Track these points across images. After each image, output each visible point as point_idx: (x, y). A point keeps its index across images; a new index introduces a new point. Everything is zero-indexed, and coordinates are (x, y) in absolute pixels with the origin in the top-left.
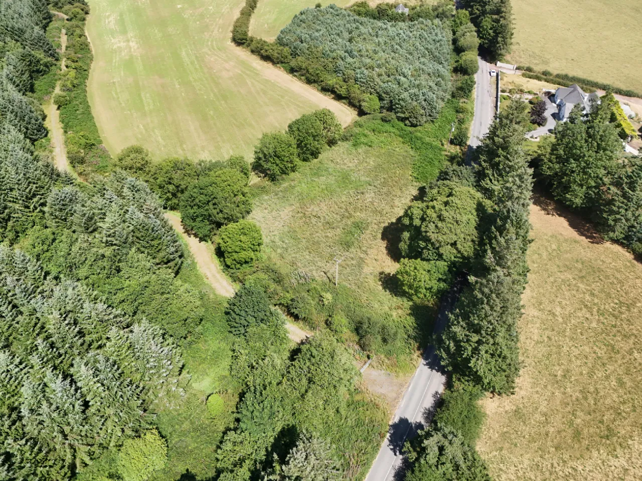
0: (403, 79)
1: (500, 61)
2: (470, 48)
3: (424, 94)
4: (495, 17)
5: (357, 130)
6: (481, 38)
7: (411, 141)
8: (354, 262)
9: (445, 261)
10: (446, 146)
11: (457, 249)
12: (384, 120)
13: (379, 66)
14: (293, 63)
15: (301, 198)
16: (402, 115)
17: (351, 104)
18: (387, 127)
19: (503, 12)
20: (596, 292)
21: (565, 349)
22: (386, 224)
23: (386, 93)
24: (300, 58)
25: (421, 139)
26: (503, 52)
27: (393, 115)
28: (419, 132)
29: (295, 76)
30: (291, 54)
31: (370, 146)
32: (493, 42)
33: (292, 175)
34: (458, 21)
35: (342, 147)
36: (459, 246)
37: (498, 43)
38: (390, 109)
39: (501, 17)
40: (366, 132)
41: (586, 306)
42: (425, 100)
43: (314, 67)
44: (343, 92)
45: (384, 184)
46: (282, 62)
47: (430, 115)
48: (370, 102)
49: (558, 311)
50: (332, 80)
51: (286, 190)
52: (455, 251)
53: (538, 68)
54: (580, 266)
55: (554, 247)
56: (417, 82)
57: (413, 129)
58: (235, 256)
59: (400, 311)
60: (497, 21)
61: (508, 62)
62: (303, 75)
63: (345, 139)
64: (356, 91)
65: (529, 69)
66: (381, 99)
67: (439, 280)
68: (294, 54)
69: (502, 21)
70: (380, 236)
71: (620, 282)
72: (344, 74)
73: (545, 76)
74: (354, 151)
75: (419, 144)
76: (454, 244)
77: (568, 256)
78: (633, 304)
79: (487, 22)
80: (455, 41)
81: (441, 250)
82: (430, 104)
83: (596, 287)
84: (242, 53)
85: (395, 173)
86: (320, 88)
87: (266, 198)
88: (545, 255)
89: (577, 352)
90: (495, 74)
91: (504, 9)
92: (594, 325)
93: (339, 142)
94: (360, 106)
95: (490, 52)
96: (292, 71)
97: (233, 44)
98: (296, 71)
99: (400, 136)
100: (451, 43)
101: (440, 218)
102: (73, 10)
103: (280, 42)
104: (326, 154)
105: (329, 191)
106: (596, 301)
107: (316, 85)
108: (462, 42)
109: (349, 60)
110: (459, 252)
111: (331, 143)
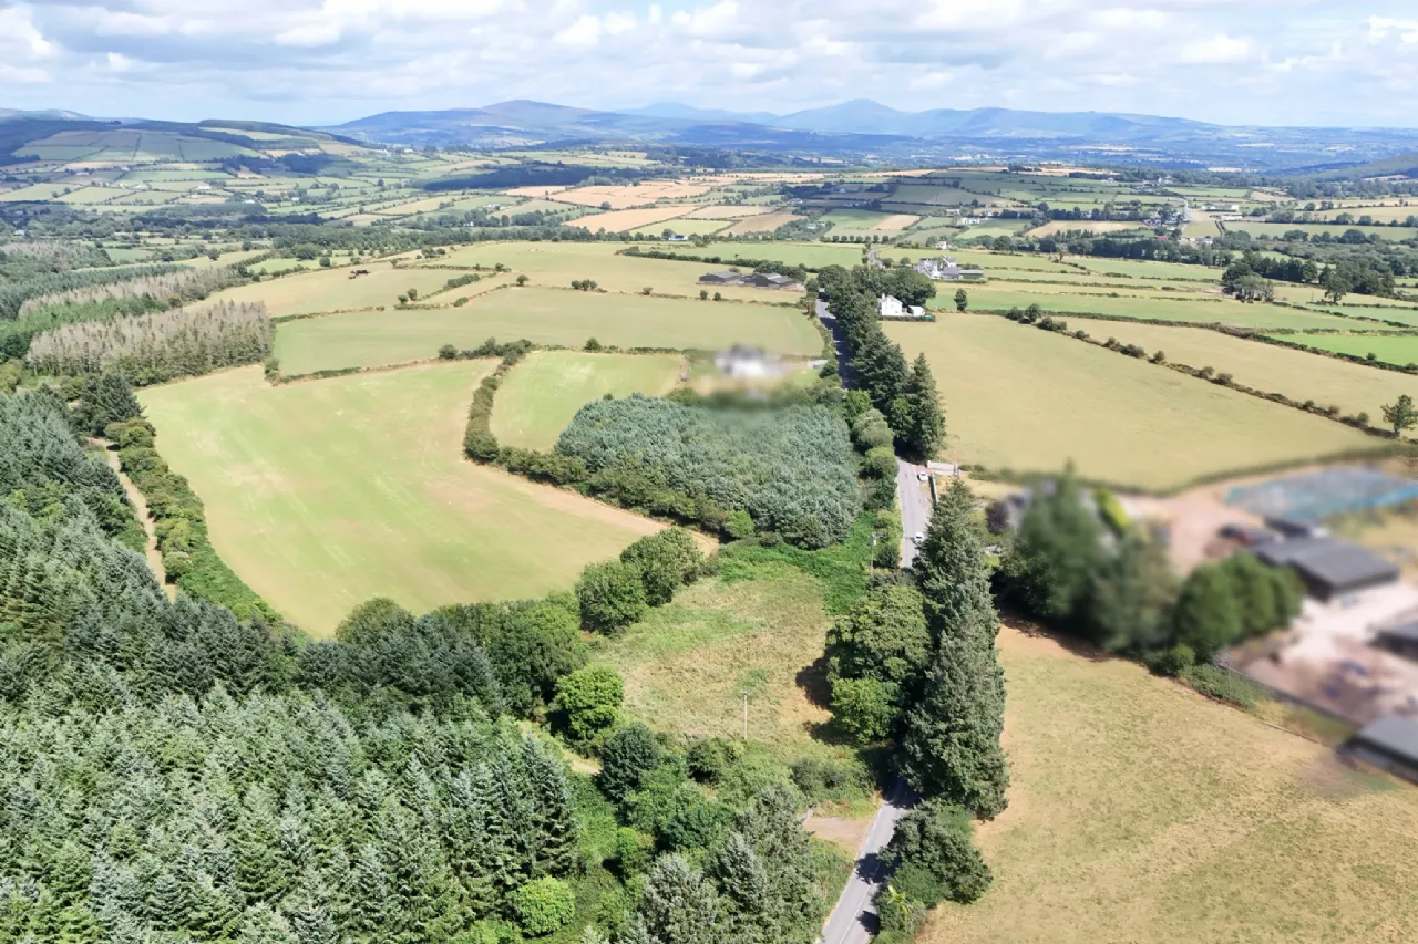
0: (783, 485)
1: (931, 459)
2: (880, 443)
3: (821, 503)
4: (910, 396)
5: (724, 560)
6: (895, 428)
7: (815, 567)
8: (764, 715)
9: (895, 681)
10: (867, 571)
11: (906, 658)
12: (766, 545)
13: (742, 472)
14: (595, 479)
15: (660, 653)
16: (793, 535)
17: (706, 529)
18: (771, 553)
19: (921, 389)
20: (1102, 709)
21: (1068, 767)
22: (800, 670)
23: (763, 506)
24: (605, 471)
25: (828, 562)
26: (933, 445)
27: (777, 536)
28: (822, 554)
29: (600, 499)
30: (588, 467)
31: (751, 579)
32: (916, 432)
33: (634, 626)
34: (854, 409)
35: (706, 585)
36: (909, 654)
37: (923, 433)
38: (772, 528)
39: (922, 396)
40: (739, 562)
41: (1090, 724)
42: (825, 510)
43: (632, 482)
44: (691, 513)
45: (785, 622)
46: (572, 481)
47: (835, 533)
48: (739, 521)
49: (1054, 733)
50: (668, 498)
51: (632, 644)
52: (904, 662)
53: (992, 466)
54: (1078, 685)
55: (1042, 669)
56: (808, 488)
57: (813, 552)
58: (590, 713)
59: (843, 761)
60: (916, 402)
61: (944, 461)
62: (613, 497)
63: (709, 573)
64: (712, 510)
65: (979, 468)
66: (754, 515)
67: (891, 703)
68: (593, 467)
69: (924, 402)
70: (793, 683)
71: (1131, 696)
72: (687, 487)
73: (1005, 476)
74: (726, 587)
75: (826, 570)
76: (901, 653)
77: (1063, 677)
78: (1151, 716)
79: (900, 404)
80: (854, 437)
81: (888, 663)
82: (833, 516)
83: (1101, 705)
84: (493, 475)
85: (798, 608)
86: (647, 512)
87: (601, 657)
88: (1031, 679)
89: (1082, 769)
90: (926, 478)
91: (921, 384)
92: (1102, 740)
93: (701, 579)
94: (722, 529)
95: (913, 447)
96: (593, 491)
97: (470, 463)
98: (601, 491)
99: (794, 564)
100: (848, 438)
101: (878, 622)
102: (129, 430)
103: (565, 450)
104: (682, 596)
105: (701, 639)
106: (1102, 717)
107: (639, 508)
108: (866, 435)
109: (691, 466)
110: (910, 662)
111: (689, 578)
